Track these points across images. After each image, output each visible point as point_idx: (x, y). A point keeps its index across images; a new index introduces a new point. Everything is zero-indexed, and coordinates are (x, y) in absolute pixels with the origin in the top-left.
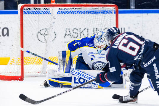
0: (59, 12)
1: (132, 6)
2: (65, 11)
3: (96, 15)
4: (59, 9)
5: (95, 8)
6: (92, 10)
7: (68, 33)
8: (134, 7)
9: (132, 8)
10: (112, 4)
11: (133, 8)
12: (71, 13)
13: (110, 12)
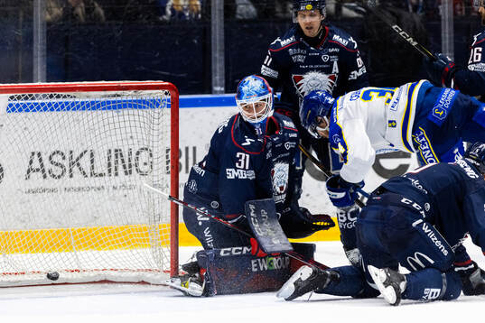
0: (11, 108)
1: (216, 85)
2: (28, 104)
3: (115, 114)
4: (12, 98)
5: (113, 92)
6: (103, 100)
7: (36, 164)
8: (223, 89)
9: (216, 92)
10: (160, 83)
11: (221, 92)
12: (45, 109)
13: (154, 104)
